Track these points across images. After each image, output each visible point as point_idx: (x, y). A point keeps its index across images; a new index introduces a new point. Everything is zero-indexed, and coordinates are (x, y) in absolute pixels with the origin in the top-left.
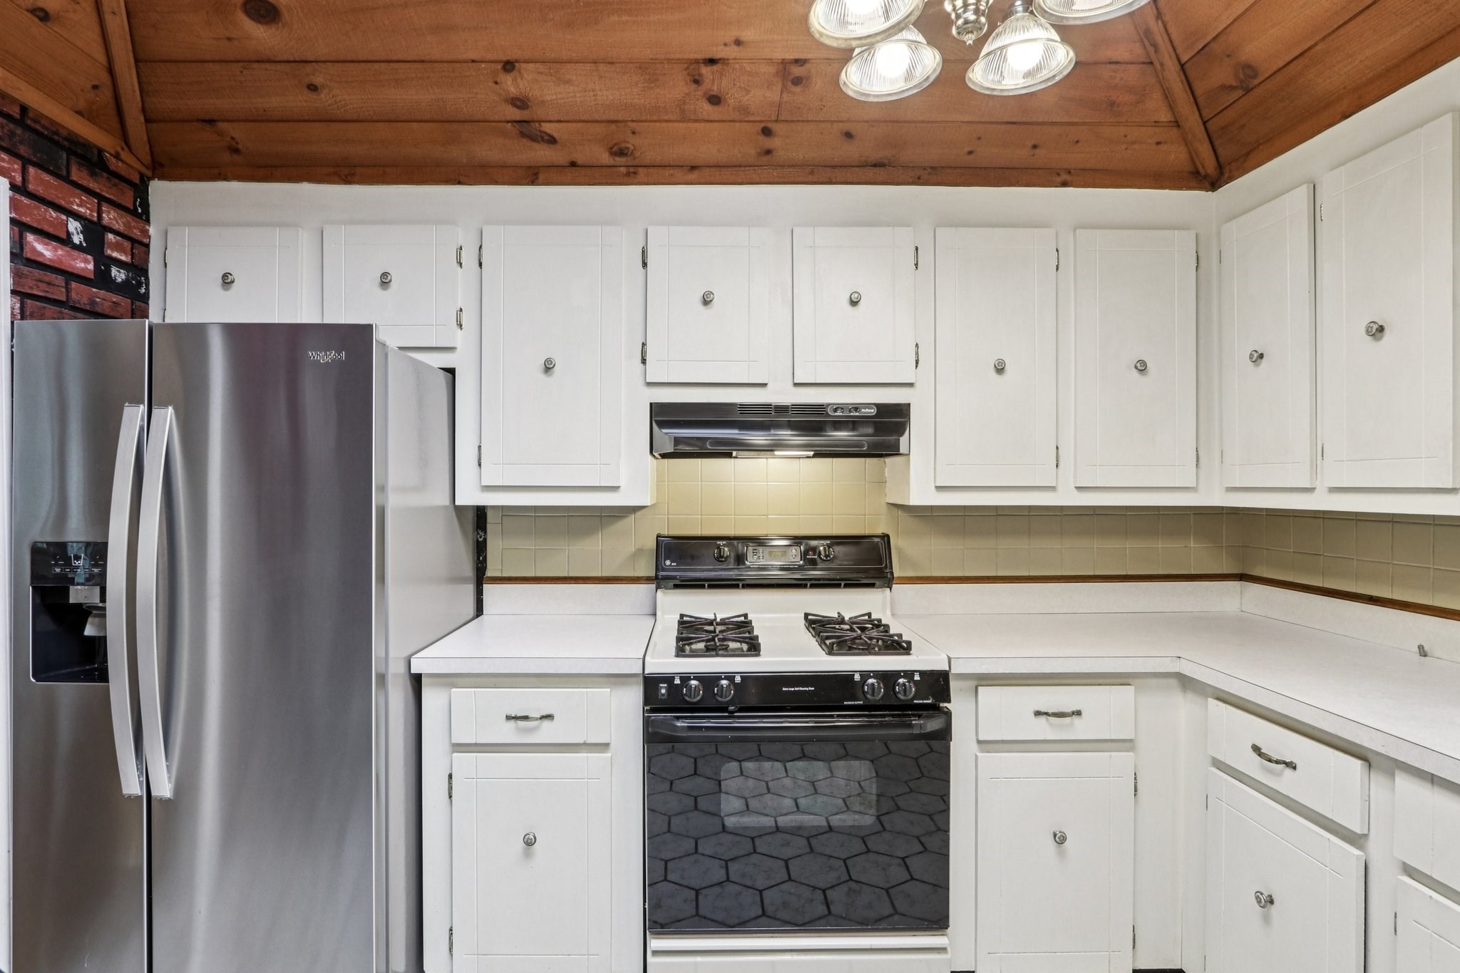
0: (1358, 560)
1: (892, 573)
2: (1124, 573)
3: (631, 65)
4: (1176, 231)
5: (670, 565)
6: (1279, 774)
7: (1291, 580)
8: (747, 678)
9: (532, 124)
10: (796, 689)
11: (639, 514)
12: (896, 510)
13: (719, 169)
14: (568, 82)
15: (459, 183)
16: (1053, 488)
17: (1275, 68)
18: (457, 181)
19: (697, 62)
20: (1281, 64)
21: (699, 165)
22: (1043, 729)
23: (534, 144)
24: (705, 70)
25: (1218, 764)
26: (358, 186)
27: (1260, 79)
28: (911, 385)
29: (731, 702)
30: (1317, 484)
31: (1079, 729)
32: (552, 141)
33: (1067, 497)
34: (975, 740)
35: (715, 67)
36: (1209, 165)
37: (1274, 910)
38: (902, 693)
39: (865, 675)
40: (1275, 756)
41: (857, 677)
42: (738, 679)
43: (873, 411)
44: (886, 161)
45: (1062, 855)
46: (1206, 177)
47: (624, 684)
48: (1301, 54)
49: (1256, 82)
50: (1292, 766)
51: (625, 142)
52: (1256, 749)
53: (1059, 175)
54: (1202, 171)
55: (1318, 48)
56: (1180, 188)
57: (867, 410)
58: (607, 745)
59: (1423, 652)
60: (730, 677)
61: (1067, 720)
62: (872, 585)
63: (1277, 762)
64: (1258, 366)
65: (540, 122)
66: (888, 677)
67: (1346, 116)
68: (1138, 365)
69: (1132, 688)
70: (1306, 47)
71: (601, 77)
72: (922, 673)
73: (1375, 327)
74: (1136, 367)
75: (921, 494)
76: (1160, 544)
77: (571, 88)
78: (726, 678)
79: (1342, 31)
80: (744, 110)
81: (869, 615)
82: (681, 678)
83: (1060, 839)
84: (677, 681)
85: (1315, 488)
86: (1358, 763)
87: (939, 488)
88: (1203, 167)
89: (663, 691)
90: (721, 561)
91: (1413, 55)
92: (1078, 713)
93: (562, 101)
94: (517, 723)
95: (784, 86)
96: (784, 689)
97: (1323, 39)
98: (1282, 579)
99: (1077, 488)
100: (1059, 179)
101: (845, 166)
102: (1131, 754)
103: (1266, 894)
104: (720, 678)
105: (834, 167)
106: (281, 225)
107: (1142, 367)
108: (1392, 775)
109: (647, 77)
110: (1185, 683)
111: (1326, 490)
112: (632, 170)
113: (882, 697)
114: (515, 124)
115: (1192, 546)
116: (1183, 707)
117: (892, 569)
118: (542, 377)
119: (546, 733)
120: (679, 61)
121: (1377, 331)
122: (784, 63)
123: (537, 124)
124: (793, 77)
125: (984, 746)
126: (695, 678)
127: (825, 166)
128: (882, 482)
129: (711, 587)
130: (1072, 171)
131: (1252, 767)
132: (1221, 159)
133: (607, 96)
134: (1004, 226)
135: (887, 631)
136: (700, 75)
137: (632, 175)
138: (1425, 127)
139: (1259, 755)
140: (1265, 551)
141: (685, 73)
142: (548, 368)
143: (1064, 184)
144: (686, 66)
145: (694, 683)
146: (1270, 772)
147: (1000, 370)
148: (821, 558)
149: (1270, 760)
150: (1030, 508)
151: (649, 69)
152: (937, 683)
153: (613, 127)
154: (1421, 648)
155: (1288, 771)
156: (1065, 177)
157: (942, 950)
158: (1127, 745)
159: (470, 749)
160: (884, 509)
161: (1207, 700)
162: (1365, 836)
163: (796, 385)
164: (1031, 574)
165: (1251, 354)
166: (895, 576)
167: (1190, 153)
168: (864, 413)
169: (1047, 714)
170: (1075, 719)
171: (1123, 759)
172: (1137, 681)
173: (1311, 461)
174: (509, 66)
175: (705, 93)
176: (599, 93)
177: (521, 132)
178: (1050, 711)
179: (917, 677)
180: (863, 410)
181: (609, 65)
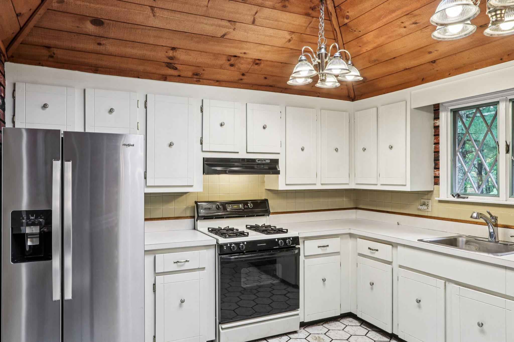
0: (384, 202)
1: (270, 211)
2: (328, 208)
3: (212, 54)
4: (344, 112)
5: (203, 212)
6: (374, 253)
7: (369, 208)
8: (248, 242)
9: (172, 64)
10: (261, 245)
11: (187, 194)
12: (267, 191)
13: (225, 82)
14: (190, 55)
15: (139, 78)
16: (315, 184)
17: (371, 80)
18: (138, 77)
19: (231, 56)
20: (372, 79)
21: (220, 80)
22: (320, 251)
23: (169, 69)
24: (233, 59)
25: (360, 255)
26: (98, 74)
27: (367, 81)
28: (279, 153)
29: (244, 250)
30: (378, 183)
31: (328, 250)
32: (176, 69)
33: (319, 187)
34: (303, 256)
35: (236, 58)
36: (352, 96)
37: (374, 286)
38: (289, 243)
39: (279, 239)
40: (374, 249)
41: (276, 240)
42: (245, 243)
43: (269, 161)
44: (273, 85)
45: (324, 284)
46: (351, 98)
47: (209, 248)
48: (377, 79)
49: (366, 81)
50: (377, 250)
51: (199, 72)
52: (369, 248)
53: (317, 94)
54: (350, 96)
55: (380, 79)
56: (345, 100)
57: (267, 161)
58: (204, 268)
59: (398, 224)
60: (243, 243)
61: (325, 248)
62: (263, 215)
63: (374, 250)
64: (364, 152)
65: (175, 64)
66: (284, 239)
67: (384, 93)
68: (336, 149)
69: (339, 238)
70: (378, 78)
71: (201, 55)
72: (293, 238)
73: (391, 146)
74: (335, 150)
75: (282, 187)
76: (337, 200)
77: (190, 57)
78: (242, 243)
79: (385, 77)
80: (239, 69)
81: (264, 224)
82: (230, 244)
83: (324, 280)
84: (229, 245)
85: (377, 184)
86: (391, 246)
87: (286, 185)
88: (351, 96)
89: (225, 248)
90: (219, 210)
91: (398, 85)
92: (328, 246)
93: (186, 60)
94: (177, 264)
95: (253, 64)
96: (258, 245)
97: (381, 77)
98: (366, 208)
99: (321, 184)
100: (317, 95)
101: (262, 85)
102: (339, 256)
103: (372, 282)
104: (241, 243)
105: (259, 85)
106: (67, 86)
107: (337, 150)
108: (397, 247)
109: (215, 57)
110: (351, 235)
111: (380, 185)
112: (198, 79)
113: (283, 246)
114: (166, 63)
115: (344, 200)
116: (350, 242)
117: (269, 210)
118: (169, 148)
119: (187, 266)
120: (226, 55)
121: (391, 147)
122: (255, 59)
123: (173, 64)
124: (256, 63)
125: (307, 257)
126: (234, 244)
127: (256, 85)
128: (263, 182)
129: (216, 218)
130: (320, 93)
131: (368, 253)
132: (355, 94)
133: (200, 60)
134: (303, 107)
135: (276, 228)
136: (231, 59)
137: (198, 81)
138: (400, 102)
139: (370, 249)
140: (362, 201)
141: (227, 58)
142: (171, 145)
143: (318, 97)
144: (228, 56)
145: (233, 245)
146: (372, 253)
147: (303, 150)
148: (249, 207)
149: (373, 250)
150: (304, 190)
151: (216, 55)
152: (296, 240)
153: (198, 68)
154: (398, 223)
155: (376, 252)
156: (318, 94)
157: (298, 315)
158: (338, 253)
159: (160, 274)
160: (264, 191)
161: (357, 239)
162: (392, 262)
163: (247, 153)
164: (305, 210)
165: (363, 149)
166: (271, 212)
167: (348, 92)
168: (267, 162)
169: (321, 247)
170: (327, 248)
171: (337, 257)
172: (340, 236)
173: (377, 177)
174: (173, 49)
175: (230, 63)
176: (198, 59)
177: (167, 65)
178: (322, 246)
179: (291, 239)
180: (266, 161)
181: (205, 53)
